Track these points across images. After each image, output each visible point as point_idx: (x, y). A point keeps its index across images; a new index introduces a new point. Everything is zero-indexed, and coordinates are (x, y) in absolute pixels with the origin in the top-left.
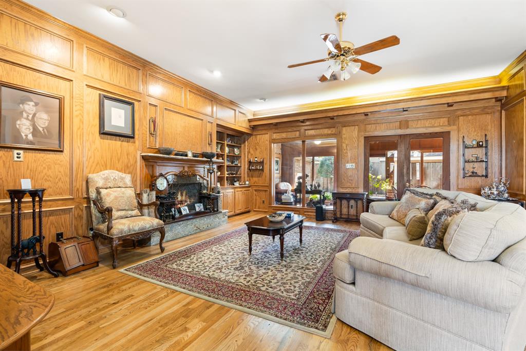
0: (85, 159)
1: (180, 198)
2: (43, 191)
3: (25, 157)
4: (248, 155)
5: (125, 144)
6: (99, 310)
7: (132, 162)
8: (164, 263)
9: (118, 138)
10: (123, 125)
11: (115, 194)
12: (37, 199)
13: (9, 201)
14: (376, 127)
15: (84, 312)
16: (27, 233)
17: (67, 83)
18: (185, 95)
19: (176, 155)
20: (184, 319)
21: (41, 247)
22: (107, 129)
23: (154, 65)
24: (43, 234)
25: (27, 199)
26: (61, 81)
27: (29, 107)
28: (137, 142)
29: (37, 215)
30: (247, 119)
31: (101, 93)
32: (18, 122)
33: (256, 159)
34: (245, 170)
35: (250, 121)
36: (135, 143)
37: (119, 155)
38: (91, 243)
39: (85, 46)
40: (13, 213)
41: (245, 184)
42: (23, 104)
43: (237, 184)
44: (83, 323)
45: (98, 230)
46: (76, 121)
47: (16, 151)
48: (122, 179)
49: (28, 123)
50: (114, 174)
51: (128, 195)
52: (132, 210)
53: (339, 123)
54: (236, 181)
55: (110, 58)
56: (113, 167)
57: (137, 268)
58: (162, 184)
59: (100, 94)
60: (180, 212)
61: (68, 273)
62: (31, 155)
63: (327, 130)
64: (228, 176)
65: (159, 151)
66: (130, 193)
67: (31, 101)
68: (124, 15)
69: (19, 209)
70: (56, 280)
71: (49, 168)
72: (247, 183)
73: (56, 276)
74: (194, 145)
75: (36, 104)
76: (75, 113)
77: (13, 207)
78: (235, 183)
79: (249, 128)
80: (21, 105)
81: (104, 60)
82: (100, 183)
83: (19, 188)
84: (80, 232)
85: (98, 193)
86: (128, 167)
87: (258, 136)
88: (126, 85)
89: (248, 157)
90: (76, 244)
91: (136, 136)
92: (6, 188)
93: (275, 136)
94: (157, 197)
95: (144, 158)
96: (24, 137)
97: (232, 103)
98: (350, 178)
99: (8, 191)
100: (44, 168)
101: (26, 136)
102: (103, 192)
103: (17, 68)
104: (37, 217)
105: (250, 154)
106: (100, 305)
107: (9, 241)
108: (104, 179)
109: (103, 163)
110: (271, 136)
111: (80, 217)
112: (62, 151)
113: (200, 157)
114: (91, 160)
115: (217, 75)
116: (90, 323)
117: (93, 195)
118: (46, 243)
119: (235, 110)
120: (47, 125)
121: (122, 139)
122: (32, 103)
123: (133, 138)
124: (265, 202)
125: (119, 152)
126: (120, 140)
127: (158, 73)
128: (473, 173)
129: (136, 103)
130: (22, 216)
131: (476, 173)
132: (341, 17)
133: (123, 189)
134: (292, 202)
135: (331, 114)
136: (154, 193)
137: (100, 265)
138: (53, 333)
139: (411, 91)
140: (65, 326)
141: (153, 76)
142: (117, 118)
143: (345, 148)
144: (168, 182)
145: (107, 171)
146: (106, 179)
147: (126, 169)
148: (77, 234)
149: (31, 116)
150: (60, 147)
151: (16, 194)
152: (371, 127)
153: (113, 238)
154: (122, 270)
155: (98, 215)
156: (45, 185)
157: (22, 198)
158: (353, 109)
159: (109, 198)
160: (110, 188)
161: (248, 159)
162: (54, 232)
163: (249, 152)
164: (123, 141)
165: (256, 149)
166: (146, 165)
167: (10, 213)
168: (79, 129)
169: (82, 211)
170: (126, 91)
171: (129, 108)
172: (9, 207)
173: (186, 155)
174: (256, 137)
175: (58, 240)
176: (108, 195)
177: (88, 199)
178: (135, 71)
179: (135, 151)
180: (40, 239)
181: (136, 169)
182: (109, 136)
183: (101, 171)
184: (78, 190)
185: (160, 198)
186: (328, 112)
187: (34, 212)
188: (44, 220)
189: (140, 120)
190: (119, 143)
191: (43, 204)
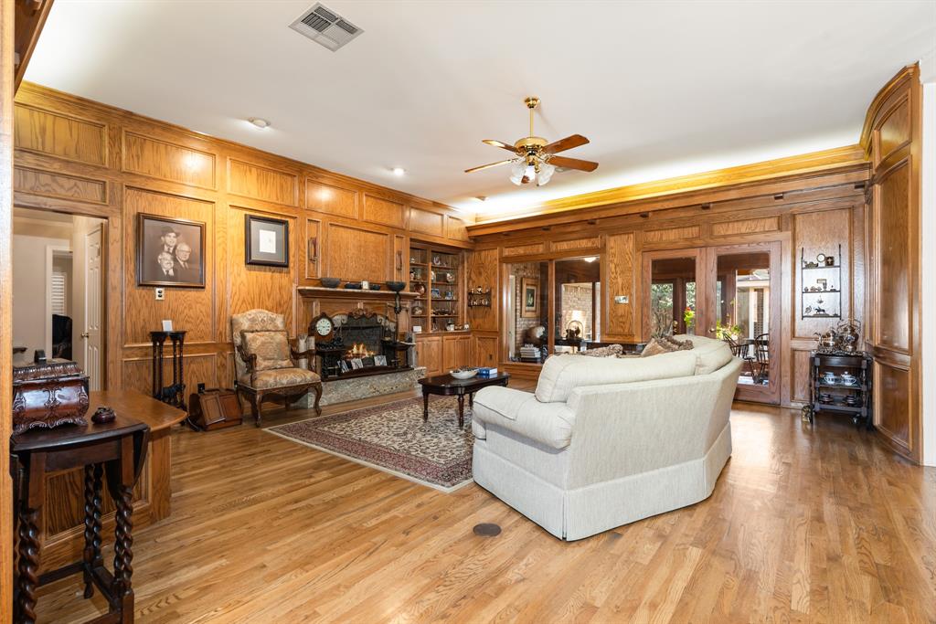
0: (228, 296)
1: (355, 350)
2: (184, 333)
3: (166, 296)
4: (468, 283)
5: (277, 275)
6: (233, 459)
7: (285, 297)
8: (316, 425)
9: (268, 267)
10: (274, 251)
11: (263, 339)
12: (178, 343)
13: (151, 344)
14: (661, 235)
15: (219, 459)
16: (168, 381)
17: (210, 206)
18: (360, 201)
19: (346, 287)
20: (312, 470)
21: (182, 396)
22: (254, 258)
23: (314, 167)
24: (184, 382)
25: (168, 343)
26: (202, 204)
27: (170, 239)
28: (292, 272)
29: (177, 362)
30: (464, 226)
31: (248, 213)
32: (160, 257)
33: (480, 289)
34: (463, 307)
35: (469, 229)
36: (289, 272)
37: (269, 289)
38: (234, 397)
39: (228, 158)
40: (155, 357)
41: (463, 328)
42: (164, 236)
43: (451, 328)
44: (217, 466)
45: (242, 381)
46: (219, 250)
47: (158, 290)
48: (273, 320)
49: (168, 257)
50: (263, 314)
51: (278, 340)
52: (283, 360)
53: (603, 229)
54: (449, 324)
55: (258, 168)
56: (262, 305)
57: (283, 428)
58: (324, 327)
59: (246, 215)
60: (349, 365)
61: (210, 428)
62: (173, 293)
63: (585, 241)
64: (434, 315)
65: (322, 283)
66: (280, 337)
67: (173, 232)
68: (268, 124)
69: (161, 353)
70: (197, 434)
71: (190, 308)
72: (467, 326)
73: (196, 431)
74: (374, 272)
75: (177, 235)
76: (218, 241)
77: (155, 351)
78: (448, 328)
79: (468, 240)
80: (162, 238)
81: (250, 171)
82: (246, 325)
83: (160, 330)
84: (224, 385)
85: (243, 337)
86: (280, 305)
87: (483, 253)
88: (278, 199)
89: (468, 287)
90: (217, 396)
91: (291, 265)
92: (148, 331)
93: (507, 252)
94: (316, 345)
95: (300, 292)
96: (166, 273)
97: (436, 204)
98: (621, 320)
99: (151, 333)
100: (185, 308)
101: (168, 271)
102: (249, 336)
103: (159, 197)
104: (178, 363)
105: (471, 282)
106: (235, 455)
107: (151, 389)
108: (250, 320)
109: (250, 301)
110: (501, 252)
111: (223, 366)
112: (203, 288)
113: (384, 290)
114: (236, 297)
115: (399, 173)
116: (223, 467)
117: (238, 340)
118: (187, 393)
119: (442, 215)
120: (187, 257)
121: (273, 268)
122: (173, 234)
123: (287, 266)
124: (493, 357)
125: (269, 286)
126: (270, 270)
127: (320, 177)
128: (819, 310)
129: (291, 222)
130: (164, 363)
131: (824, 311)
132: (531, 102)
133: (273, 334)
134: (536, 359)
135: (588, 217)
136: (313, 339)
137: (244, 424)
138: (190, 471)
139: (716, 175)
140: (200, 467)
141: (313, 182)
142: (267, 242)
143: (613, 270)
144: (333, 324)
145: (254, 311)
146: (253, 320)
147: (280, 307)
148: (220, 386)
149: (172, 249)
150: (201, 282)
151: (158, 337)
152: (655, 235)
153: (256, 391)
154: (266, 430)
155: (243, 364)
156: (187, 327)
157: (164, 340)
158: (623, 206)
159: (256, 342)
160: (257, 331)
161: (468, 290)
162: (195, 383)
163: (469, 278)
164: (274, 272)
165: (480, 273)
166: (304, 302)
167: (152, 358)
168: (222, 259)
169: (226, 359)
170: (278, 206)
171: (282, 227)
172: (151, 351)
173: (360, 287)
174: (479, 254)
175: (200, 391)
176: (254, 340)
177: (232, 344)
178: (289, 178)
179: (288, 284)
180: (179, 388)
181: (291, 308)
182: (257, 267)
183: (247, 310)
184: (221, 333)
185: (321, 345)
186: (585, 213)
187: (175, 358)
188: (185, 367)
189: (297, 242)
190: (269, 274)
191: (184, 349)
